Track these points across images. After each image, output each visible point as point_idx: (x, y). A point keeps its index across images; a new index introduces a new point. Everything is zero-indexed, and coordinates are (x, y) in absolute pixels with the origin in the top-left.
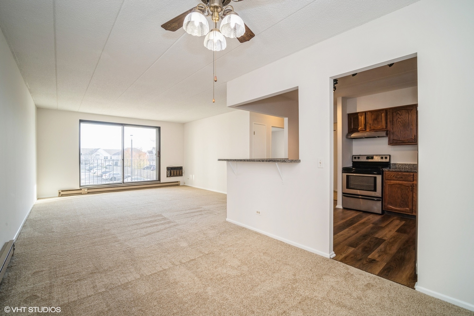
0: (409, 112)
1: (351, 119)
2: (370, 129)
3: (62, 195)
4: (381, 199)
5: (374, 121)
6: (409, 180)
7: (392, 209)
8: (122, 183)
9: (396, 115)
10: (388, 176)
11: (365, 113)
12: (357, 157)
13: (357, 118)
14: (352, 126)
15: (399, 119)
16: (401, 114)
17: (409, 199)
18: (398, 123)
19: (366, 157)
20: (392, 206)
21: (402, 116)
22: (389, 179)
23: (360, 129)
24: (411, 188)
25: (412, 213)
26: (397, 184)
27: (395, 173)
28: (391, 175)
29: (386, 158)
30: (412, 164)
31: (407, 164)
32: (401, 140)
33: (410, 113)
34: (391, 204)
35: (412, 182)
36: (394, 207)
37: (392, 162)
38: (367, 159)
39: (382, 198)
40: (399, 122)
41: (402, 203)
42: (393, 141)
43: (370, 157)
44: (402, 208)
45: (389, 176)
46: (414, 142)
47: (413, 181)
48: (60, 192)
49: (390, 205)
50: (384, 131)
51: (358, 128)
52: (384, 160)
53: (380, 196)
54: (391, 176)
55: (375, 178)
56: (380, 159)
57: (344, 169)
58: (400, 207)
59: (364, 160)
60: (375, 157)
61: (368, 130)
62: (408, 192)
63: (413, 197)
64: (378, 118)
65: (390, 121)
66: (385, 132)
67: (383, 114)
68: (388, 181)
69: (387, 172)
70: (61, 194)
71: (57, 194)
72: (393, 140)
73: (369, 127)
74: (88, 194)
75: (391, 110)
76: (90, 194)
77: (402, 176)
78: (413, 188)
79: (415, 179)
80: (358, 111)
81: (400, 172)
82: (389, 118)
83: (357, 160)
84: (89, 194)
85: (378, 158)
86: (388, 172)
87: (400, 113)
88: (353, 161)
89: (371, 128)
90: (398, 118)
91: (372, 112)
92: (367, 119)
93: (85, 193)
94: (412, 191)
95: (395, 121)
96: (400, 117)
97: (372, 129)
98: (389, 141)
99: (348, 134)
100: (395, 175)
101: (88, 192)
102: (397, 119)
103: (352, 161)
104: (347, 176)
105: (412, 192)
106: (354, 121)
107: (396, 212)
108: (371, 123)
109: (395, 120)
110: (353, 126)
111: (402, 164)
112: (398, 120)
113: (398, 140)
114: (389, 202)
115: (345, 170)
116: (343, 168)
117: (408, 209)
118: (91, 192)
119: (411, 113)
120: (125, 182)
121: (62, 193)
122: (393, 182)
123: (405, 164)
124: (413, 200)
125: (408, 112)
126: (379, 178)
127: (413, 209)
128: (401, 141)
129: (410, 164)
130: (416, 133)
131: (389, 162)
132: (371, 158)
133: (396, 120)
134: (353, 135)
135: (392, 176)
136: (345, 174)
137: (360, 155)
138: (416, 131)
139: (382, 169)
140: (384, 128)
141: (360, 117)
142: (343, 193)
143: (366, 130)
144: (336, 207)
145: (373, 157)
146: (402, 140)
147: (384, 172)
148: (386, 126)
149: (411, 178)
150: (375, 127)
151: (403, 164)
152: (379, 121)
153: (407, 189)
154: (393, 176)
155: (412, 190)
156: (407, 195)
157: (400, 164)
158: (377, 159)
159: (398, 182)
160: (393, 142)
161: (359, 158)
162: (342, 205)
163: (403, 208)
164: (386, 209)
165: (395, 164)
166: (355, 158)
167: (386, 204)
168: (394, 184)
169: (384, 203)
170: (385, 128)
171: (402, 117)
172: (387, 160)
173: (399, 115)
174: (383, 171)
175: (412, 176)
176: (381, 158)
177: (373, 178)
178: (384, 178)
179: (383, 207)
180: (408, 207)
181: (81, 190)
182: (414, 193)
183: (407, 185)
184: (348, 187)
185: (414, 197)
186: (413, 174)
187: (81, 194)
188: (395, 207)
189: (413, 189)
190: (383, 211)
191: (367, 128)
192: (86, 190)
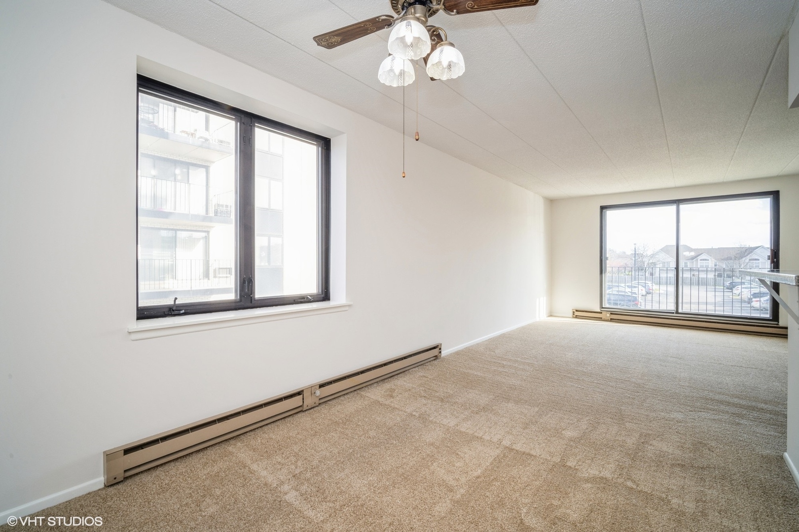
3: (577, 317)
8: (673, 313)
48: (574, 312)
70: (575, 315)
71: (571, 315)
74: (610, 321)
76: (616, 322)
84: (612, 321)
93: (607, 319)
101: (611, 319)
118: (616, 319)
120: (680, 311)
121: (577, 313)
181: (601, 313)
187: (600, 319)
192: (608, 315)
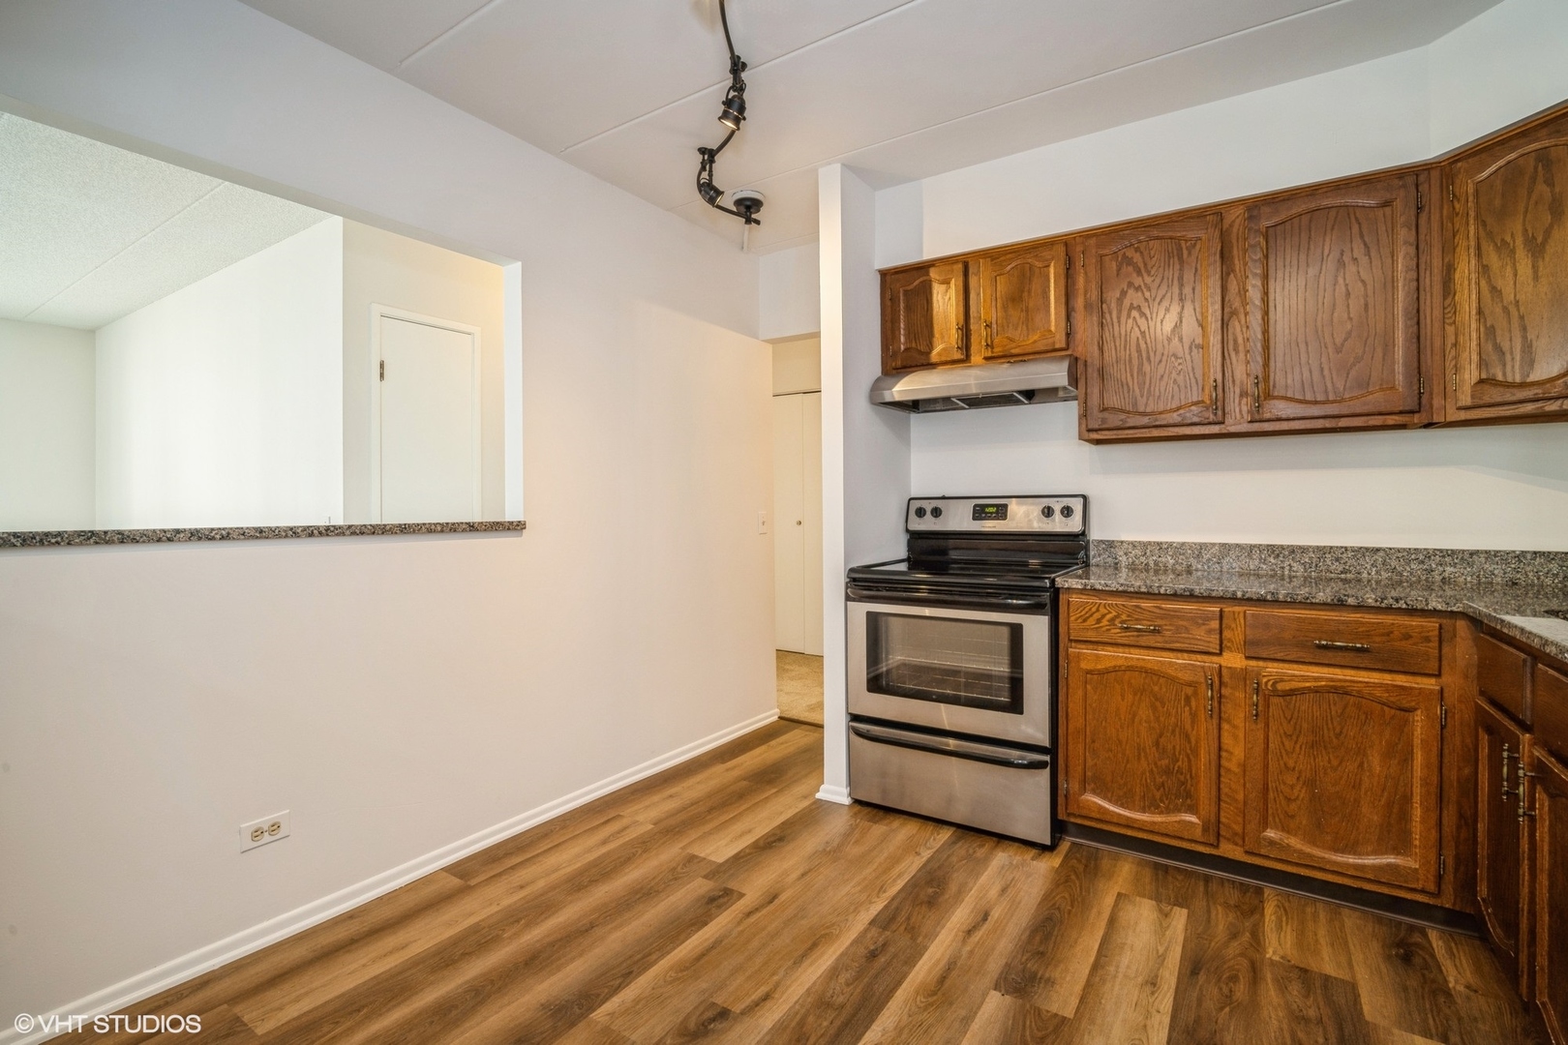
0: (1185, 252)
1: (894, 300)
2: (990, 354)
4: (1051, 756)
5: (1005, 308)
6: (1196, 648)
7: (1104, 817)
9: (1119, 270)
10: (1085, 621)
11: (964, 264)
12: (928, 506)
13: (926, 291)
14: (902, 339)
15: (1131, 292)
16: (1141, 265)
17: (1197, 755)
18: (1129, 316)
19: (968, 507)
20: (1105, 798)
21: (1149, 273)
22: (1091, 636)
23: (939, 354)
24: (1212, 698)
25: (1217, 847)
26: (1130, 669)
27: (1120, 601)
28: (1097, 616)
29: (1067, 512)
30: (1191, 546)
31: (1170, 544)
32: (1141, 409)
33: (1190, 254)
34: (1103, 790)
35: (1215, 659)
36: (1115, 803)
37: (1095, 535)
38: (974, 519)
39: (1052, 750)
40: (1131, 307)
41: (1163, 785)
42: (1106, 415)
43: (991, 510)
44: (1161, 813)
45: (1091, 621)
46: (1210, 423)
47: (1220, 654)
49: (1094, 792)
50: (1062, 358)
51: (931, 347)
52: (1058, 525)
53: (1042, 738)
54: (1099, 621)
55: (1016, 632)
56: (1039, 521)
57: (855, 580)
58: (1151, 806)
59: (959, 520)
60: (1015, 508)
61: (976, 358)
62: (1194, 716)
63: (1220, 749)
64: (1029, 292)
65: (1088, 306)
66: (1065, 365)
67: (1052, 270)
68: (1086, 651)
69: (1074, 599)
72: (1105, 410)
73: (983, 343)
75: (1092, 241)
77: (1159, 622)
78: (1220, 697)
79: (1230, 640)
80: (928, 254)
81: (1149, 595)
82: (1081, 291)
83: (928, 524)
85: (1027, 515)
86: (1084, 599)
87: (1137, 258)
88: (910, 528)
89: (992, 348)
90: (1130, 285)
91: (995, 256)
92: (972, 296)
94: (1215, 716)
95: (1113, 305)
96: (1138, 281)
97: (998, 351)
98: (1084, 415)
99: (878, 380)
100: (1124, 617)
102: (1124, 293)
103: (907, 531)
104: (874, 621)
105: (1215, 721)
106: (908, 308)
107: (1129, 833)
108: (994, 322)
109: (1113, 295)
110: (907, 336)
111: (1145, 545)
112: (1127, 303)
113: (1129, 412)
114: (1089, 774)
115: (864, 583)
116: (852, 570)
117: (1194, 819)
119: (1194, 257)
122: (1111, 656)
123: (1159, 544)
124: (1219, 766)
125: (1180, 249)
126: (1036, 629)
127: (1223, 820)
128: (1144, 414)
129: (1183, 544)
130: (1219, 369)
131: (1083, 534)
132: (997, 512)
133: (1120, 301)
134: (905, 388)
135: (1105, 622)
136: (861, 609)
137: (944, 498)
138: (1219, 359)
139: (1053, 581)
140: (1057, 346)
141: (938, 291)
142: (855, 718)
143: (967, 358)
144: (818, 796)
145: (1005, 506)
146: (1148, 410)
147: (1062, 597)
148: (1068, 335)
149: (1210, 631)
150: (1011, 340)
151: (1150, 543)
152: (1031, 305)
153: (1188, 699)
154: (1112, 620)
155: (1216, 704)
156: (1187, 736)
157: (1133, 545)
158: (1023, 518)
159: (1136, 655)
160: (1104, 421)
161: (936, 512)
162: (852, 781)
163: (1168, 811)
164: (1074, 815)
165: (1111, 544)
166: (920, 513)
167: (1075, 786)
168: (1115, 670)
169: (1061, 777)
170: (1064, 345)
171: (1148, 280)
172: (1074, 525)
173: (1130, 269)
174: (1056, 592)
175: (1215, 624)
176: (1043, 512)
177: (1005, 631)
178: (1062, 629)
179: (1061, 800)
180: (1192, 809)
182: (1225, 726)
183: (1187, 676)
184: (876, 684)
185: (1224, 747)
186: (1221, 611)
188: (1122, 806)
189: (1220, 703)
190: (1058, 827)
191: (974, 349)
